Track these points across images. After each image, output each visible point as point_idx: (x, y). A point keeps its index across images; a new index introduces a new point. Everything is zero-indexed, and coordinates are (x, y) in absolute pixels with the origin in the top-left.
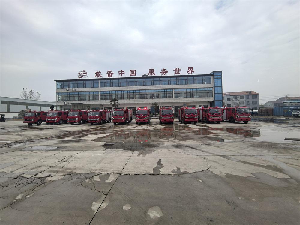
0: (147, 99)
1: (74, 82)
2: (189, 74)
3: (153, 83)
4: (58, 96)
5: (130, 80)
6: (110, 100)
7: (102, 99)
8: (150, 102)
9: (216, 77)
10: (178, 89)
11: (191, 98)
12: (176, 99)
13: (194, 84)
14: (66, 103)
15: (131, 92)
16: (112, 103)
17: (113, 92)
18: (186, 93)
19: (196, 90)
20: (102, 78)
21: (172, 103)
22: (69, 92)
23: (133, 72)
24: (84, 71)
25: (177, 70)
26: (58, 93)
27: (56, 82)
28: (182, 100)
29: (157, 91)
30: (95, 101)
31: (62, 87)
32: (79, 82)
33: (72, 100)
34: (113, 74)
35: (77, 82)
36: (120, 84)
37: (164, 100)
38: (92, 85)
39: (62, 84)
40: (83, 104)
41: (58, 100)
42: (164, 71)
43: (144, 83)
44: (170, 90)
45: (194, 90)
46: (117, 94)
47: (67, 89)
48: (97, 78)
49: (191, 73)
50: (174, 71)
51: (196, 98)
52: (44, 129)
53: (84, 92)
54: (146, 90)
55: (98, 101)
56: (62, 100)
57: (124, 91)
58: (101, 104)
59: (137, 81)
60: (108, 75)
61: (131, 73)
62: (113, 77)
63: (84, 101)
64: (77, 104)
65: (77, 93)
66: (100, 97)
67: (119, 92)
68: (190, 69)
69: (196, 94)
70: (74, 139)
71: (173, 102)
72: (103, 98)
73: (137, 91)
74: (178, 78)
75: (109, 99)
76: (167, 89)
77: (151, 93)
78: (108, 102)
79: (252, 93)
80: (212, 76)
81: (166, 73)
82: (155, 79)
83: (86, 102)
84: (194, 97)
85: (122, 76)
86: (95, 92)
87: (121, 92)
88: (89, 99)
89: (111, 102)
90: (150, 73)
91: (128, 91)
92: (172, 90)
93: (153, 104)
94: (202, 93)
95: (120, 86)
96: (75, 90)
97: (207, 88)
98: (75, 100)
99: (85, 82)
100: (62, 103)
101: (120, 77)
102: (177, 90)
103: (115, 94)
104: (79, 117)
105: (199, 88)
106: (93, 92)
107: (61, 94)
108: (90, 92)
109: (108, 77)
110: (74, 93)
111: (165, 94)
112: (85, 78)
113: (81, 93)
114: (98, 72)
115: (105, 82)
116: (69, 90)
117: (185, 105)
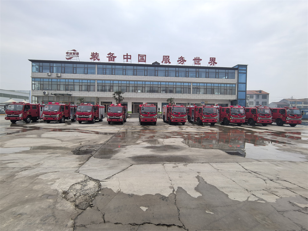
0: (159, 94)
1: (60, 65)
2: (210, 65)
3: (167, 74)
4: (33, 82)
5: (138, 67)
7: (98, 90)
10: (197, 83)
11: (211, 95)
12: (194, 95)
15: (139, 83)
16: (115, 96)
17: (114, 82)
18: (206, 89)
19: (217, 85)
20: (99, 61)
22: (52, 79)
23: (142, 57)
26: (34, 79)
27: (31, 62)
28: (201, 96)
29: (172, 84)
30: (90, 92)
31: (39, 71)
32: (66, 65)
33: (55, 90)
34: (116, 57)
35: (63, 65)
36: (124, 72)
37: (180, 96)
38: (86, 71)
39: (40, 66)
40: (72, 96)
41: (33, 89)
42: (182, 60)
43: (156, 73)
44: (187, 84)
45: (215, 85)
46: (120, 85)
47: (48, 74)
48: (92, 61)
50: (193, 60)
51: (218, 95)
53: (74, 79)
54: (158, 82)
55: (94, 92)
56: (42, 88)
57: (129, 81)
58: (98, 96)
59: (147, 70)
60: (109, 59)
61: (140, 59)
63: (74, 92)
64: (63, 95)
65: (64, 81)
66: (96, 87)
67: (123, 82)
68: (213, 59)
69: (217, 90)
71: (191, 98)
72: (101, 88)
73: (146, 83)
74: (197, 70)
75: (108, 90)
76: (184, 82)
77: (165, 86)
80: (235, 70)
82: (170, 69)
83: (76, 94)
84: (215, 94)
85: (127, 61)
86: (90, 80)
87: (125, 82)
88: (81, 89)
89: (114, 94)
90: (164, 61)
91: (135, 81)
92: (190, 84)
94: (224, 89)
95: (124, 74)
96: (61, 75)
97: (230, 84)
98: (60, 90)
99: (75, 65)
100: (40, 93)
101: (124, 63)
103: (117, 85)
104: (92, 113)
106: (87, 80)
107: (39, 80)
108: (82, 79)
109: (109, 61)
110: (59, 80)
111: (181, 88)
112: (76, 61)
113: (70, 81)
114: (95, 54)
115: (104, 67)
116: (52, 75)
117: (203, 103)
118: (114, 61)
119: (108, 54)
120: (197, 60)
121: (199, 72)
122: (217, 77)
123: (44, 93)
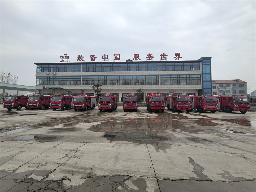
0: (131, 85)
1: (55, 66)
2: (176, 59)
3: (137, 69)
4: (37, 80)
5: (114, 65)
6: (93, 86)
7: (83, 84)
8: (134, 88)
9: (204, 63)
10: (164, 75)
11: (178, 85)
12: (161, 85)
13: (181, 70)
14: (45, 88)
15: (114, 77)
16: (94, 89)
17: (95, 77)
18: (173, 80)
19: (183, 76)
20: (84, 62)
21: (157, 90)
22: (50, 77)
23: (117, 57)
24: (66, 55)
25: (163, 55)
26: (38, 77)
27: (36, 65)
28: (168, 87)
29: (142, 77)
30: (76, 86)
31: (42, 71)
32: (60, 66)
33: (52, 85)
34: (96, 58)
35: (58, 66)
36: (103, 69)
37: (149, 87)
38: (74, 69)
39: (42, 68)
40: (63, 89)
41: (37, 84)
42: (150, 56)
43: (129, 69)
44: (155, 77)
45: (181, 76)
46: (99, 79)
47: (47, 73)
48: (79, 62)
49: (179, 59)
50: (160, 56)
51: (184, 85)
52: (26, 115)
53: (65, 76)
54: (130, 75)
55: (80, 86)
56: (42, 84)
57: (107, 76)
58: (83, 89)
59: (121, 66)
60: (91, 59)
61: (115, 58)
62: (95, 62)
63: (65, 86)
64: (57, 88)
65: (58, 78)
66: (81, 82)
67: (101, 77)
68: (178, 54)
69: (183, 81)
70: (65, 128)
71: (159, 89)
72: (85, 83)
73: (120, 77)
74: (164, 64)
75: (91, 84)
76: (152, 75)
77: (136, 79)
78: (90, 87)
79: (239, 81)
80: (200, 63)
81: (151, 59)
82: (140, 64)
83: (66, 87)
84: (181, 84)
85: (105, 60)
86: (77, 76)
87: (103, 77)
88: (70, 84)
89: (93, 87)
90: (135, 58)
91: (111, 76)
92: (157, 77)
93: (138, 90)
94: (190, 80)
96: (56, 74)
97: (195, 75)
98: (55, 85)
99: (66, 66)
100: (41, 88)
101: (103, 62)
102: (163, 77)
103: (97, 79)
104: (62, 102)
105: (186, 75)
106: (75, 76)
107: (41, 78)
108: (71, 76)
109: (91, 61)
110: (54, 78)
111: (150, 80)
112: (67, 62)
113: (62, 78)
114: (81, 56)
115: (88, 66)
116: (50, 74)
117: (170, 92)
118: (94, 61)
119: (90, 56)
120: (164, 56)
121: (165, 66)
122: (182, 69)
123: (44, 87)
